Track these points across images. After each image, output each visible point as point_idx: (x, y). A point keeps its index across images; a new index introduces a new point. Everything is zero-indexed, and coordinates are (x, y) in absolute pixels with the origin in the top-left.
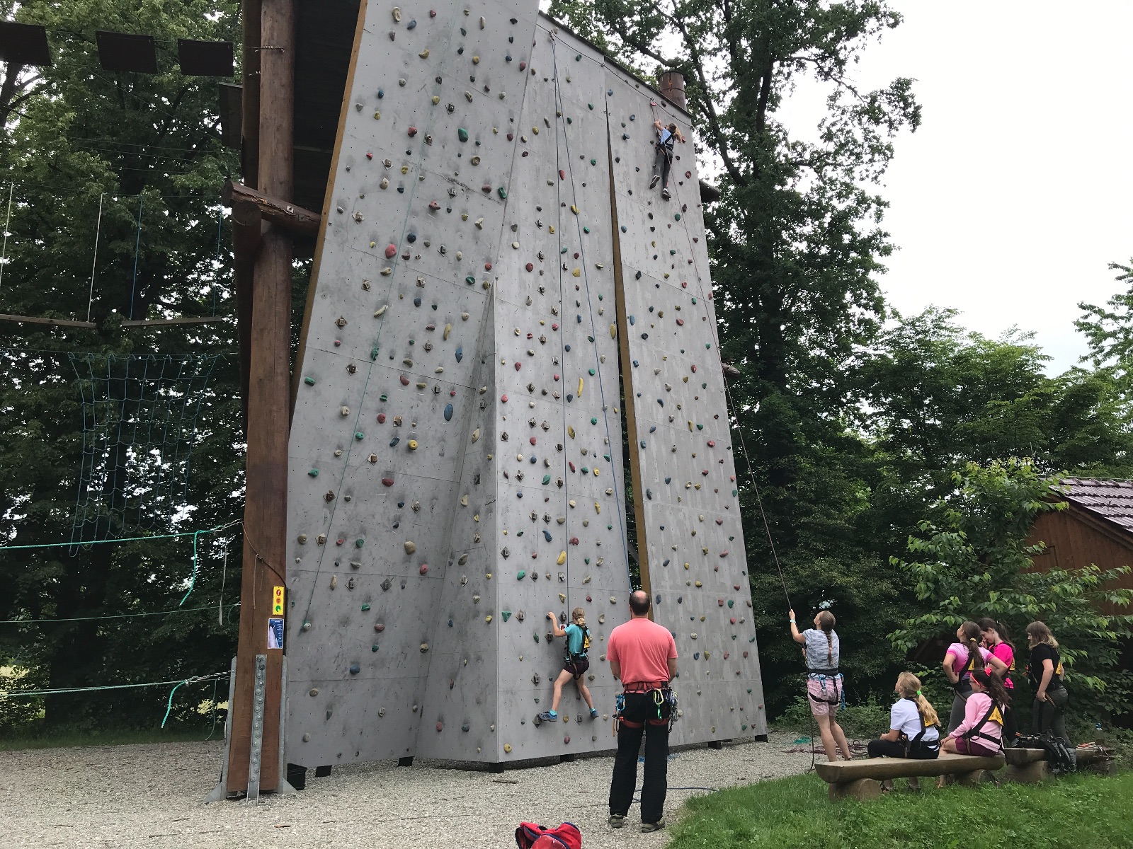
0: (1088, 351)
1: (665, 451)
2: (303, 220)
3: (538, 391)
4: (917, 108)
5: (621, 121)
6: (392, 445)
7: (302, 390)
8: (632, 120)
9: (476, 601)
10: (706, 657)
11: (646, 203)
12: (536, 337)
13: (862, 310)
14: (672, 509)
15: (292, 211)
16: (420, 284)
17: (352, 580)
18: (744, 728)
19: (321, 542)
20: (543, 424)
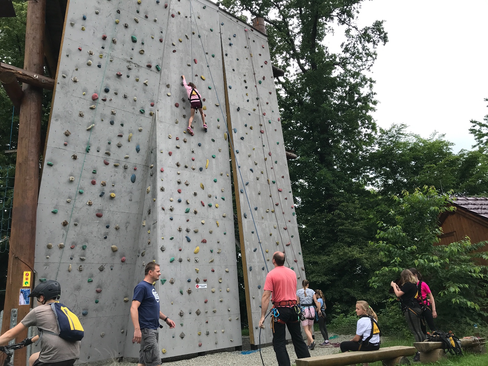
0: (475, 143)
1: (254, 194)
2: (44, 82)
3: (182, 166)
4: (386, 34)
5: (229, 37)
6: (101, 196)
7: (46, 169)
8: (234, 37)
11: (243, 75)
12: (181, 139)
13: (366, 129)
14: (259, 223)
15: (37, 77)
16: (113, 113)
17: (81, 266)
19: (61, 247)
20: (186, 183)
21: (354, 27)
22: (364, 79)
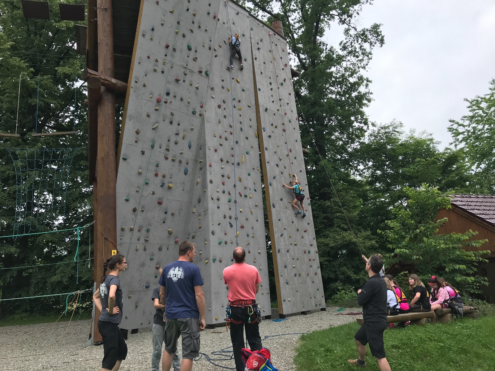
0: (452, 140)
1: (280, 187)
2: (120, 86)
3: (225, 161)
4: (383, 37)
5: (257, 42)
6: (161, 186)
7: (121, 162)
8: (261, 41)
9: (200, 254)
10: (300, 275)
11: (269, 78)
12: (223, 137)
13: (358, 124)
14: (283, 211)
15: (115, 82)
16: (172, 114)
17: (145, 246)
18: (316, 305)
19: (131, 230)
20: (228, 176)
21: (353, 28)
22: (361, 78)
